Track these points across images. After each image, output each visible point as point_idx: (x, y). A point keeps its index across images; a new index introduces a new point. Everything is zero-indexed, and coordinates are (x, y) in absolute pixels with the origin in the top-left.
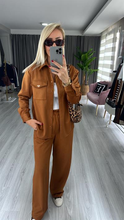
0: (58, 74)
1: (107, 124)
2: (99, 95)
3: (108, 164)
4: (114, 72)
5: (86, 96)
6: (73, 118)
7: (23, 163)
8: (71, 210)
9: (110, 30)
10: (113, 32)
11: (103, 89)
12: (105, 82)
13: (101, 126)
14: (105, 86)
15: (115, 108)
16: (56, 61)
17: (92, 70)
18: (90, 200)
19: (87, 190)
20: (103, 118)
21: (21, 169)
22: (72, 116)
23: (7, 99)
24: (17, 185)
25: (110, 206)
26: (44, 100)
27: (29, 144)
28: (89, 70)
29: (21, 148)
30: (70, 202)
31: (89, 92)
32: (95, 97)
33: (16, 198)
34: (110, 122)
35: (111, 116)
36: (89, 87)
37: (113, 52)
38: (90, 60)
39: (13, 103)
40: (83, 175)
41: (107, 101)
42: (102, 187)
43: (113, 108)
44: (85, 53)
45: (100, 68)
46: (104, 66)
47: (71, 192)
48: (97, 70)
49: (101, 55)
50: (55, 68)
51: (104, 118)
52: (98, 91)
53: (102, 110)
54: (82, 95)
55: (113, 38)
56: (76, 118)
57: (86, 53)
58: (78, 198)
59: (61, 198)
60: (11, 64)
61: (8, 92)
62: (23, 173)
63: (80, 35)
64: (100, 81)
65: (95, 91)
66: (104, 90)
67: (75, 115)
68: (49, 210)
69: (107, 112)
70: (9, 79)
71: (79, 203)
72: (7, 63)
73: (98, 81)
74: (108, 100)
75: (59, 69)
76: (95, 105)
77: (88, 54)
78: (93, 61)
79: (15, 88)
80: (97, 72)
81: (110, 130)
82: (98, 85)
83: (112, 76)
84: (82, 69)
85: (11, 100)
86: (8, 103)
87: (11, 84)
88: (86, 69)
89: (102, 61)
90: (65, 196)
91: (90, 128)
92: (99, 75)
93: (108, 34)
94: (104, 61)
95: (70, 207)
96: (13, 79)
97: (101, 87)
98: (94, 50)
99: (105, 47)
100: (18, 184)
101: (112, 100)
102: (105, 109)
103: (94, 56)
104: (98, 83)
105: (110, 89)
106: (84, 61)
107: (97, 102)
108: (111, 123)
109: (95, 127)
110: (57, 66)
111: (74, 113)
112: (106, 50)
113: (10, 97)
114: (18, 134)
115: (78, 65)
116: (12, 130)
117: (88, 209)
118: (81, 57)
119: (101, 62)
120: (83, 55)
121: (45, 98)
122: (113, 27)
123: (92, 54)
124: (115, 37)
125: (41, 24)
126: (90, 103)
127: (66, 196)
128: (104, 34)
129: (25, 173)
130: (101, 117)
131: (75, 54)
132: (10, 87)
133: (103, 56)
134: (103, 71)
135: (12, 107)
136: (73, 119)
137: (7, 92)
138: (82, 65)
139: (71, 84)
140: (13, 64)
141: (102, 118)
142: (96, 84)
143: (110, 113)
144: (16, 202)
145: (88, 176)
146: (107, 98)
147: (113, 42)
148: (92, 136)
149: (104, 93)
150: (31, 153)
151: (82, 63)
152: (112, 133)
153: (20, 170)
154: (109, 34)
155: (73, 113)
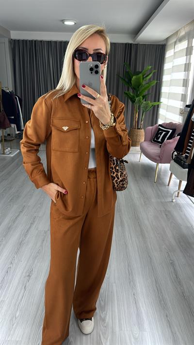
0: (92, 107)
1: (172, 196)
2: (161, 146)
3: (172, 264)
4: (187, 106)
5: (138, 148)
6: (117, 183)
7: (28, 262)
8: (107, 339)
9: (183, 33)
10: (187, 38)
11: (167, 137)
12: (171, 124)
13: (163, 201)
14: (171, 131)
15: (187, 170)
16: (90, 86)
17: (151, 104)
18: (140, 324)
19: (135, 308)
20: (167, 187)
21: (25, 271)
22: (116, 179)
23: (4, 152)
24: (18, 297)
25: (174, 336)
26: (73, 152)
27: (39, 229)
28: (144, 102)
29: (26, 235)
30: (105, 327)
31: (145, 141)
32: (154, 149)
33: (16, 318)
34: (178, 193)
35: (180, 182)
36: (144, 133)
37: (187, 72)
38: (147, 85)
39: (13, 159)
40: (130, 282)
41: (174, 157)
42: (161, 303)
43: (184, 168)
44: (138, 73)
45: (163, 100)
46: (171, 96)
47: (108, 311)
48: (158, 103)
49: (166, 78)
50: (88, 98)
51: (168, 185)
52: (160, 140)
53: (165, 171)
54: (132, 146)
55: (187, 48)
56: (121, 183)
57: (140, 72)
58: (120, 320)
59: (91, 319)
60: (11, 91)
61: (5, 140)
62: (28, 278)
63: (130, 41)
64: (164, 122)
65: (154, 139)
66: (170, 138)
67: (120, 179)
68: (71, 338)
69: (173, 176)
70: (6, 117)
71: (121, 329)
72: (4, 89)
73: (160, 122)
74: (175, 155)
75: (94, 99)
76: (154, 164)
77: (143, 75)
78: (153, 87)
79: (17, 132)
80: (158, 106)
81: (178, 207)
82: (160, 129)
83: (183, 113)
84: (133, 101)
85: (10, 153)
86: (4, 159)
87: (11, 126)
88: (139, 101)
89: (168, 88)
90: (99, 318)
91: (145, 202)
92: (162, 111)
93: (178, 41)
94: (171, 87)
95: (105, 334)
96: (13, 117)
97: (164, 133)
98: (153, 69)
99: (173, 64)
100: (19, 295)
101: (182, 154)
102: (170, 170)
103: (154, 79)
104: (160, 125)
105: (179, 137)
106: (137, 88)
107: (158, 158)
108: (180, 195)
109: (153, 200)
110: (91, 93)
111: (119, 174)
112: (175, 69)
113: (9, 149)
114: (21, 212)
115: (126, 93)
116: (10, 205)
117: (136, 339)
118: (131, 80)
119: (164, 89)
120: (134, 77)
121: (76, 150)
122: (187, 29)
123: (151, 75)
124: (190, 46)
125: (63, 23)
126: (145, 160)
127: (100, 316)
128: (172, 41)
129: (32, 277)
130: (163, 184)
131: (121, 76)
132: (8, 130)
133: (169, 80)
134: (169, 105)
135: (13, 164)
136: (116, 185)
137: (3, 140)
138: (132, 94)
139: (114, 124)
140: (14, 91)
141: (165, 185)
142: (157, 127)
143: (178, 178)
144: (15, 325)
145: (138, 285)
146: (174, 151)
147: (186, 55)
148: (148, 216)
149: (169, 143)
150: (42, 243)
151: (133, 91)
152: (182, 211)
153: (22, 273)
154: (181, 40)
155: (117, 175)
